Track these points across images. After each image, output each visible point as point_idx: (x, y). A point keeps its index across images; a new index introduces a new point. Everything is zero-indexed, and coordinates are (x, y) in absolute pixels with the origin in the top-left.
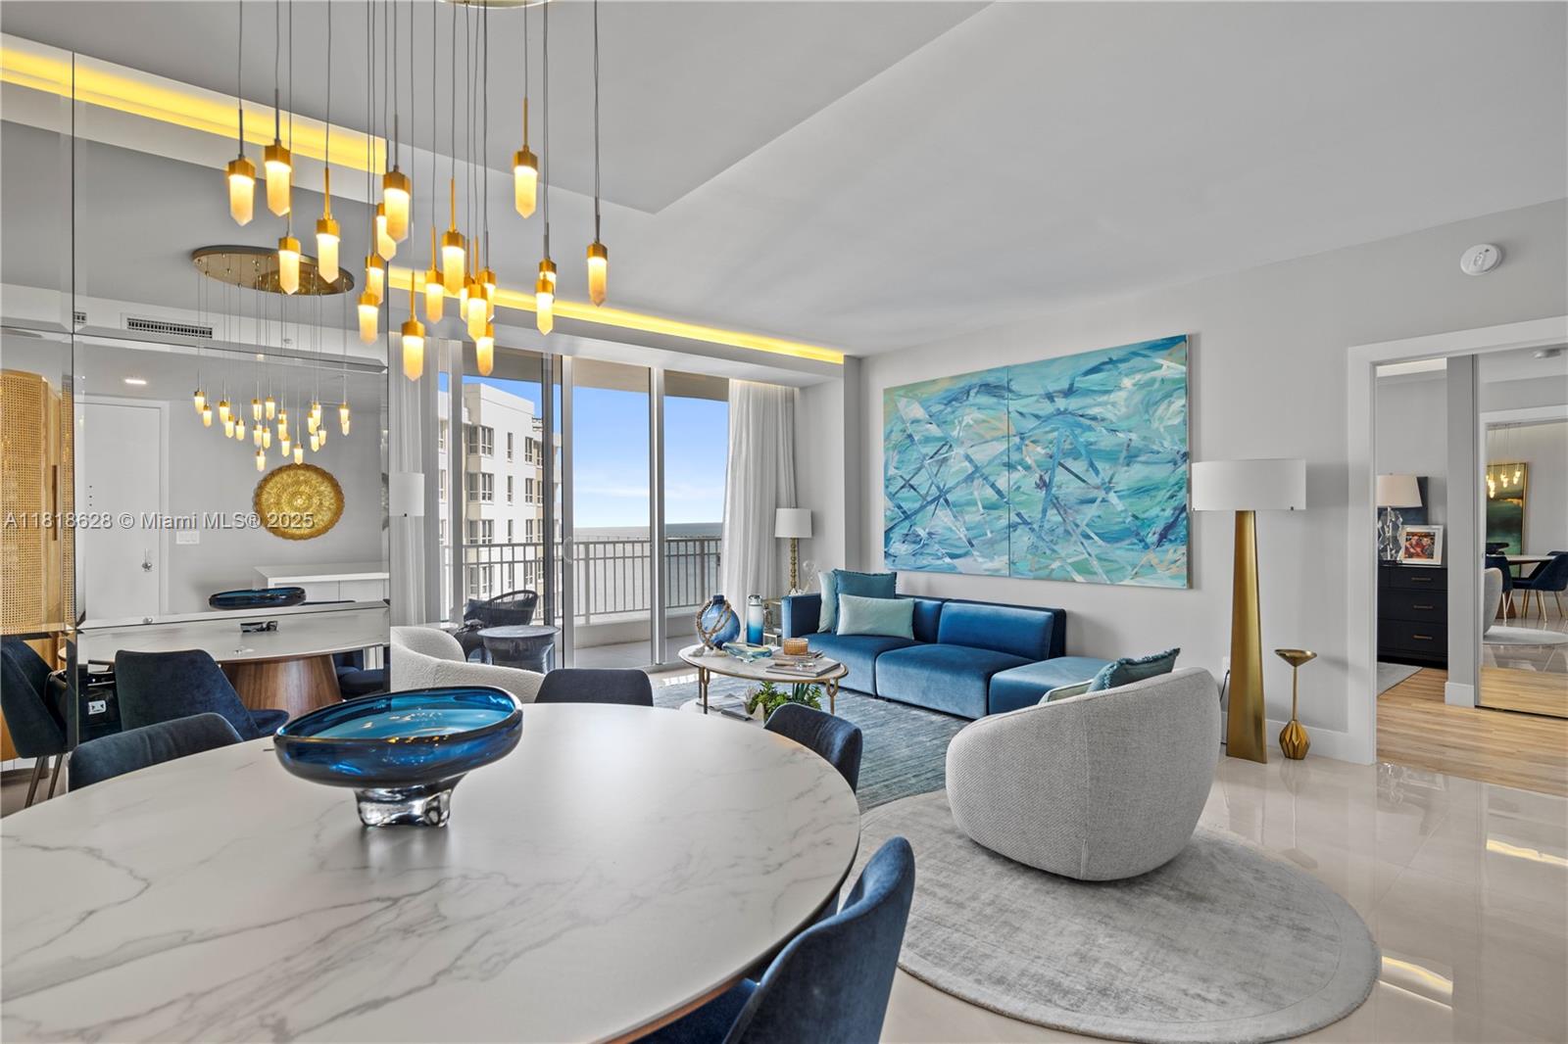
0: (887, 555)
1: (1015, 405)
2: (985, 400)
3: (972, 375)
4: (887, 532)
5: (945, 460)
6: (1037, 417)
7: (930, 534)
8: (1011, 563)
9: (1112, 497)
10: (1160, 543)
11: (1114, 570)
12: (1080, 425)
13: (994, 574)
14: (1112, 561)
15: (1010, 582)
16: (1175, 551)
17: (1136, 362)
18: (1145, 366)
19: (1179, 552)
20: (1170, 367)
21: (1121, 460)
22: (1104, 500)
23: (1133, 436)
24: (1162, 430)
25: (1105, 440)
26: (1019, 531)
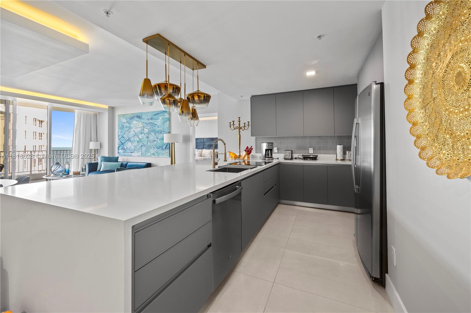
0: (118, 153)
1: (142, 121)
2: (137, 119)
3: (135, 113)
4: (118, 147)
5: (130, 131)
6: (146, 123)
7: (127, 148)
8: (142, 154)
10: (165, 149)
11: (158, 154)
12: (153, 126)
13: (139, 156)
15: (142, 158)
17: (162, 114)
19: (168, 151)
20: (167, 116)
22: (157, 141)
25: (157, 129)
26: (143, 147)
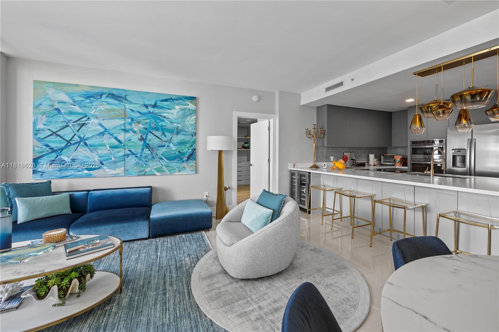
0: (35, 172)
1: (128, 106)
2: (111, 101)
3: (104, 88)
4: (36, 160)
6: (140, 113)
7: (72, 159)
8: (126, 170)
9: (171, 145)
10: (187, 160)
11: (171, 170)
12: (159, 119)
13: (116, 175)
14: (170, 167)
15: (126, 178)
16: (192, 162)
17: (180, 101)
18: (183, 103)
19: (193, 163)
20: (191, 106)
21: (175, 133)
22: (168, 146)
23: (179, 125)
24: (189, 125)
25: (169, 125)
26: (130, 157)
